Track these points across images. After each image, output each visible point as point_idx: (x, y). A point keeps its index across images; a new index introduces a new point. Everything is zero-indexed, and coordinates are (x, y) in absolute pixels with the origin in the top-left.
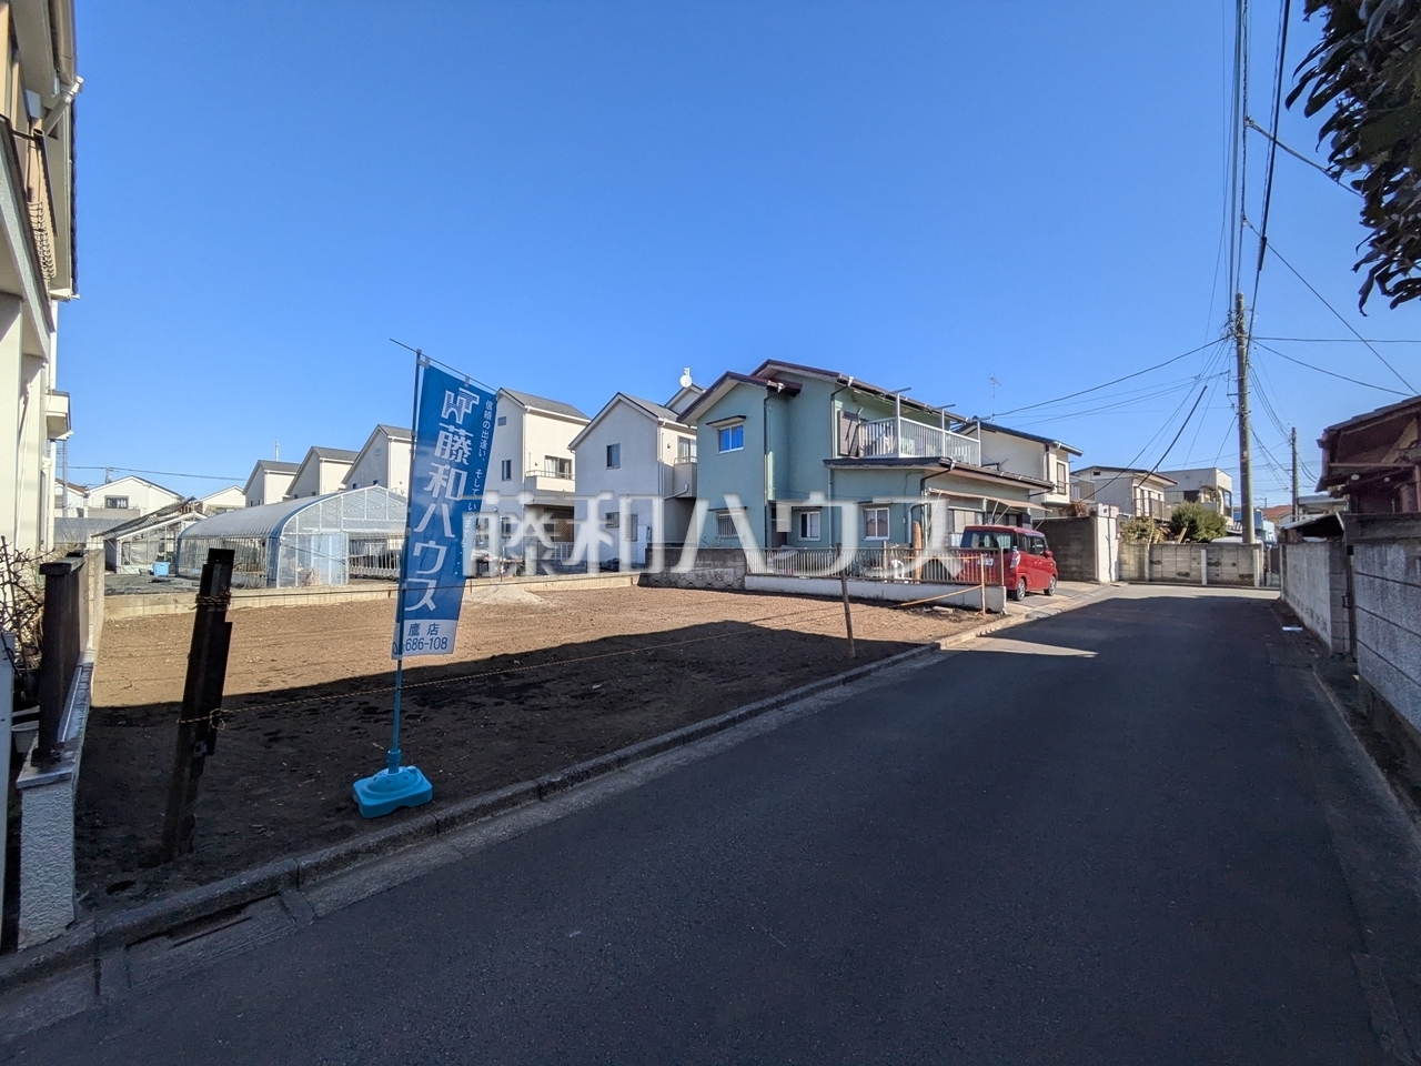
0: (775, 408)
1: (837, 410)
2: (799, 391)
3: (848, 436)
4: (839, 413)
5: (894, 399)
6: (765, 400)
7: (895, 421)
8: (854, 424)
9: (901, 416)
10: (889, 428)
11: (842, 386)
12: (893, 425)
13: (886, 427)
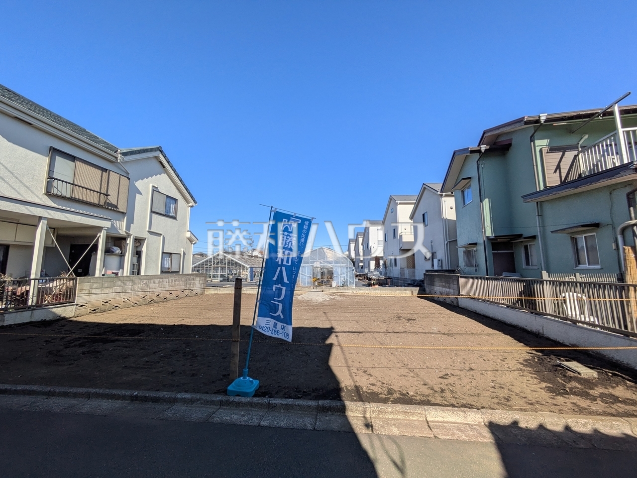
2: (510, 145)
6: (477, 161)
9: (623, 127)
10: (611, 145)
11: (537, 127)
12: (615, 140)
13: (607, 145)
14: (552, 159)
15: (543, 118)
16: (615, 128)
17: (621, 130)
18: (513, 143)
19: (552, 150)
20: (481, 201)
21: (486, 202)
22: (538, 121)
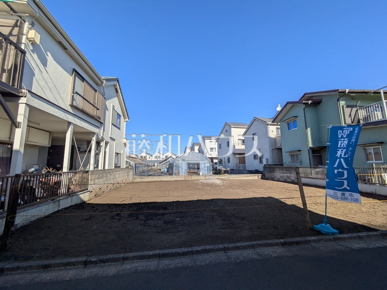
0: (310, 112)
1: (341, 105)
2: (321, 102)
3: (350, 115)
4: (343, 106)
5: (380, 93)
6: (304, 109)
7: (382, 103)
8: (354, 110)
10: (378, 107)
11: (342, 94)
12: (380, 105)
13: (376, 107)
14: (347, 111)
15: (347, 91)
16: (381, 100)
17: (384, 101)
18: (323, 101)
19: (348, 106)
20: (306, 128)
21: (309, 129)
22: (344, 92)
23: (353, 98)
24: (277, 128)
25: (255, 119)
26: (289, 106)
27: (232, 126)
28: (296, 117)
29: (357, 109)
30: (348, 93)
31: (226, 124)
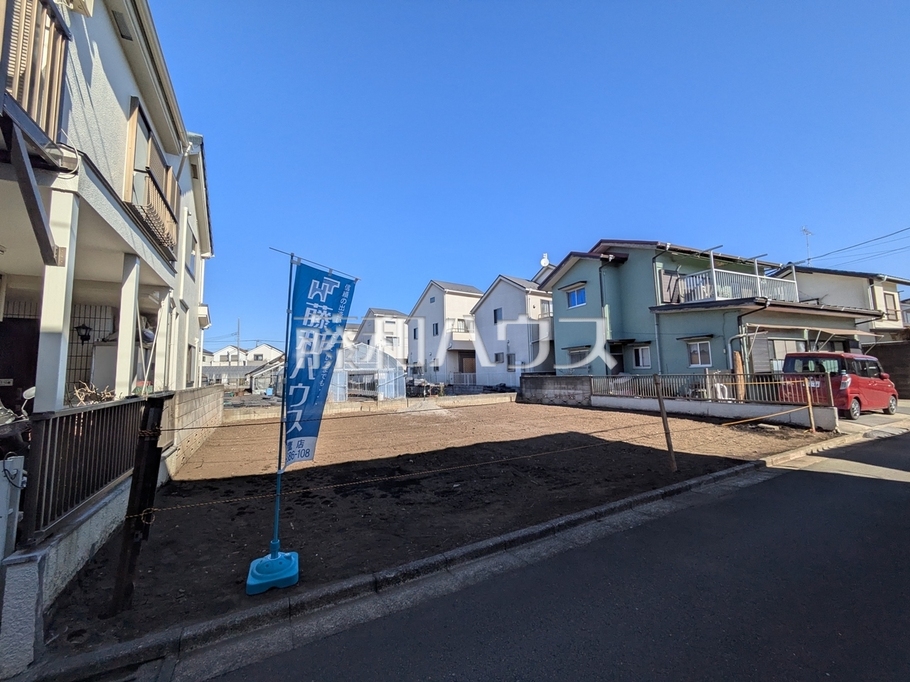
0: (608, 275)
1: (658, 269)
2: (626, 259)
3: (669, 288)
4: (660, 272)
5: (709, 256)
6: (600, 268)
7: (710, 273)
8: (674, 278)
9: (715, 268)
10: (705, 278)
11: (661, 251)
12: (709, 275)
13: (702, 278)
14: (666, 278)
15: (668, 246)
16: (710, 268)
17: (714, 270)
18: (629, 258)
19: (667, 272)
20: (603, 306)
21: (607, 307)
22: (664, 248)
23: (673, 260)
24: (543, 302)
25: (500, 280)
26: (573, 260)
27: (448, 290)
28: (585, 282)
29: (676, 278)
30: (670, 249)
31: (432, 284)
